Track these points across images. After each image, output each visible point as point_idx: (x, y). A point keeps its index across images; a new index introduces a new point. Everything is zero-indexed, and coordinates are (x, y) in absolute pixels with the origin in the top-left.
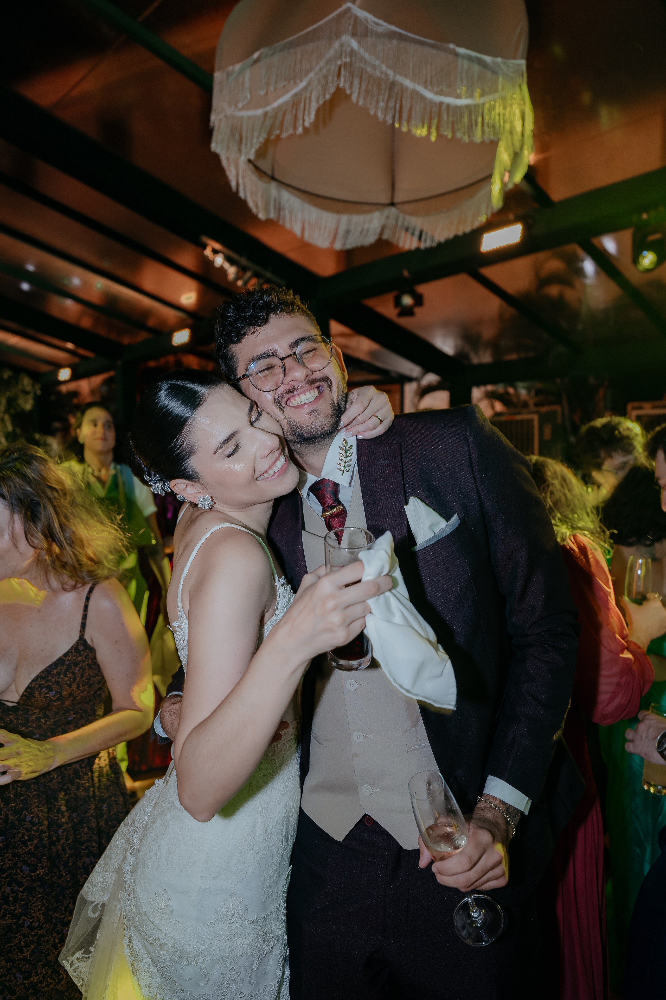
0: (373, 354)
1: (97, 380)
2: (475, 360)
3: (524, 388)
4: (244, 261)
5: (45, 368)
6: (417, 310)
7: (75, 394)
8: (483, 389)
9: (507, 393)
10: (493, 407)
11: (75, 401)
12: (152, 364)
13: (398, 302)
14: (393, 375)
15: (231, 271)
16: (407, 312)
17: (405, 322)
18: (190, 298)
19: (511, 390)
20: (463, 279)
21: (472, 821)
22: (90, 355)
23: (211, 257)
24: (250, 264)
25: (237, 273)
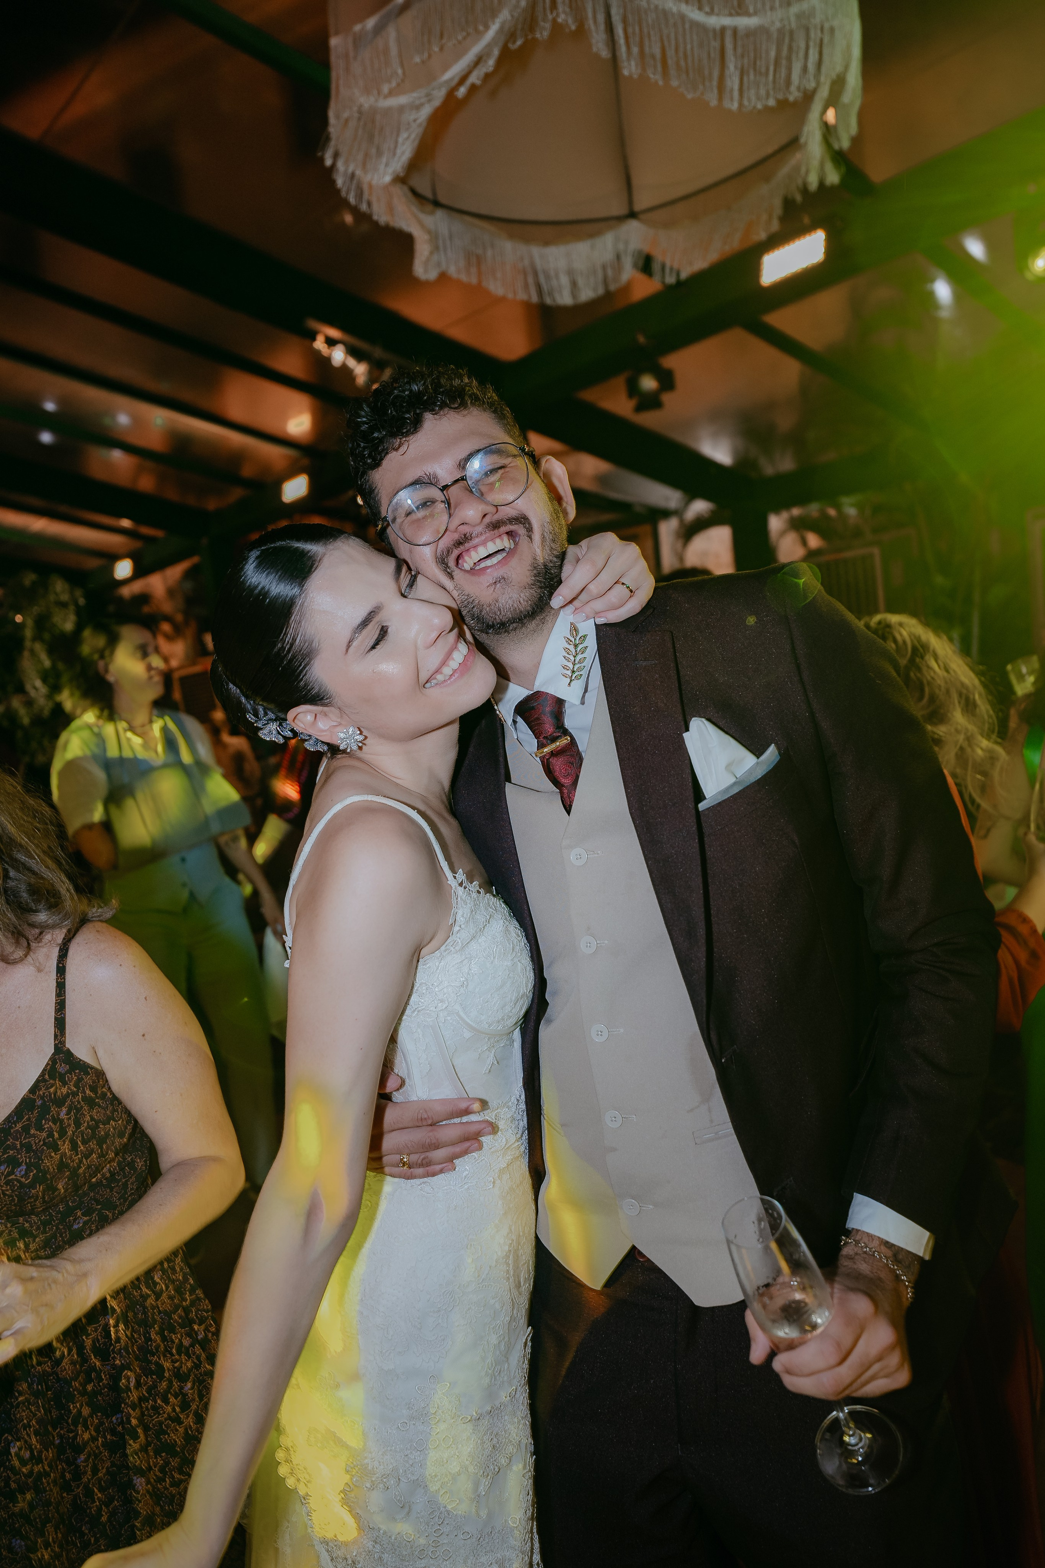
0: (602, 479)
1: (175, 572)
2: (769, 470)
3: (852, 505)
4: (378, 352)
5: (93, 563)
6: (666, 398)
7: (144, 598)
8: (785, 515)
9: (825, 516)
10: (804, 543)
11: (146, 609)
13: (633, 389)
14: (639, 509)
15: (360, 370)
16: (650, 402)
17: (649, 420)
18: (302, 423)
19: (832, 512)
20: (737, 336)
21: (837, 1279)
22: (159, 533)
23: (325, 351)
24: (389, 356)
25: (370, 372)
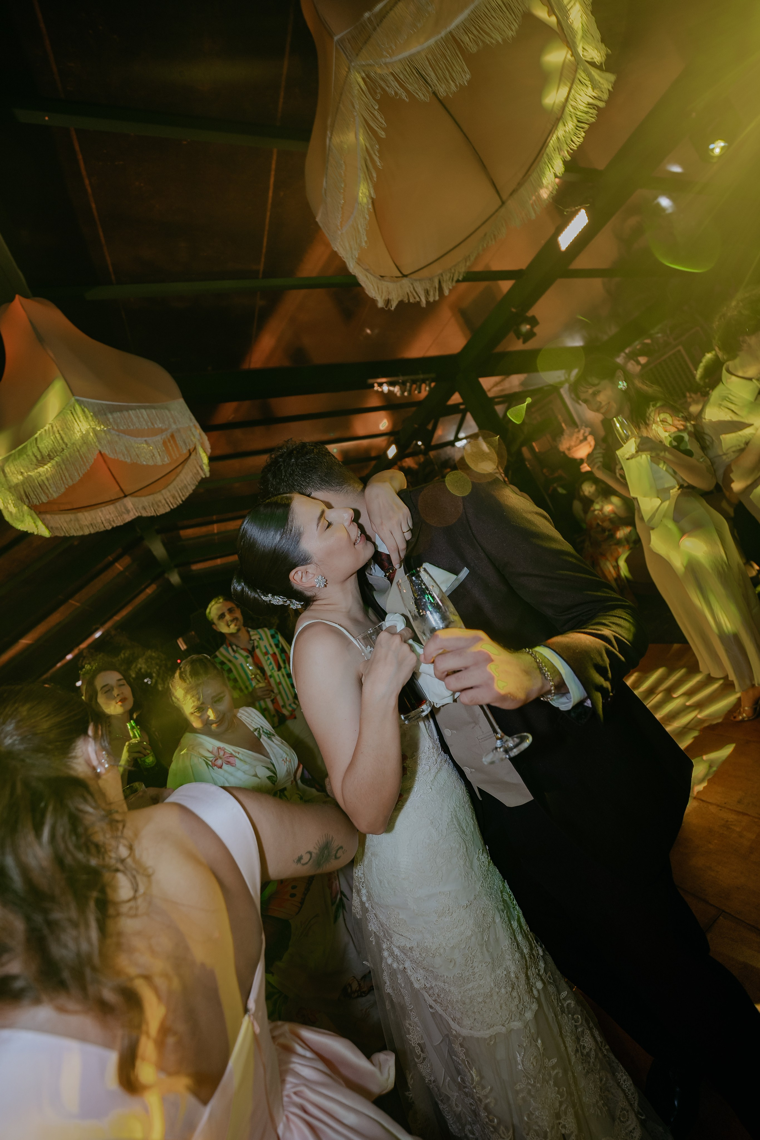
0: (522, 384)
2: (605, 338)
3: (658, 332)
4: (401, 379)
6: (536, 330)
8: (623, 354)
9: (645, 345)
10: (638, 363)
13: (518, 335)
14: (545, 388)
16: (529, 336)
17: (531, 345)
18: (385, 423)
19: (648, 341)
20: (560, 282)
23: (380, 390)
24: (406, 378)
25: (401, 389)
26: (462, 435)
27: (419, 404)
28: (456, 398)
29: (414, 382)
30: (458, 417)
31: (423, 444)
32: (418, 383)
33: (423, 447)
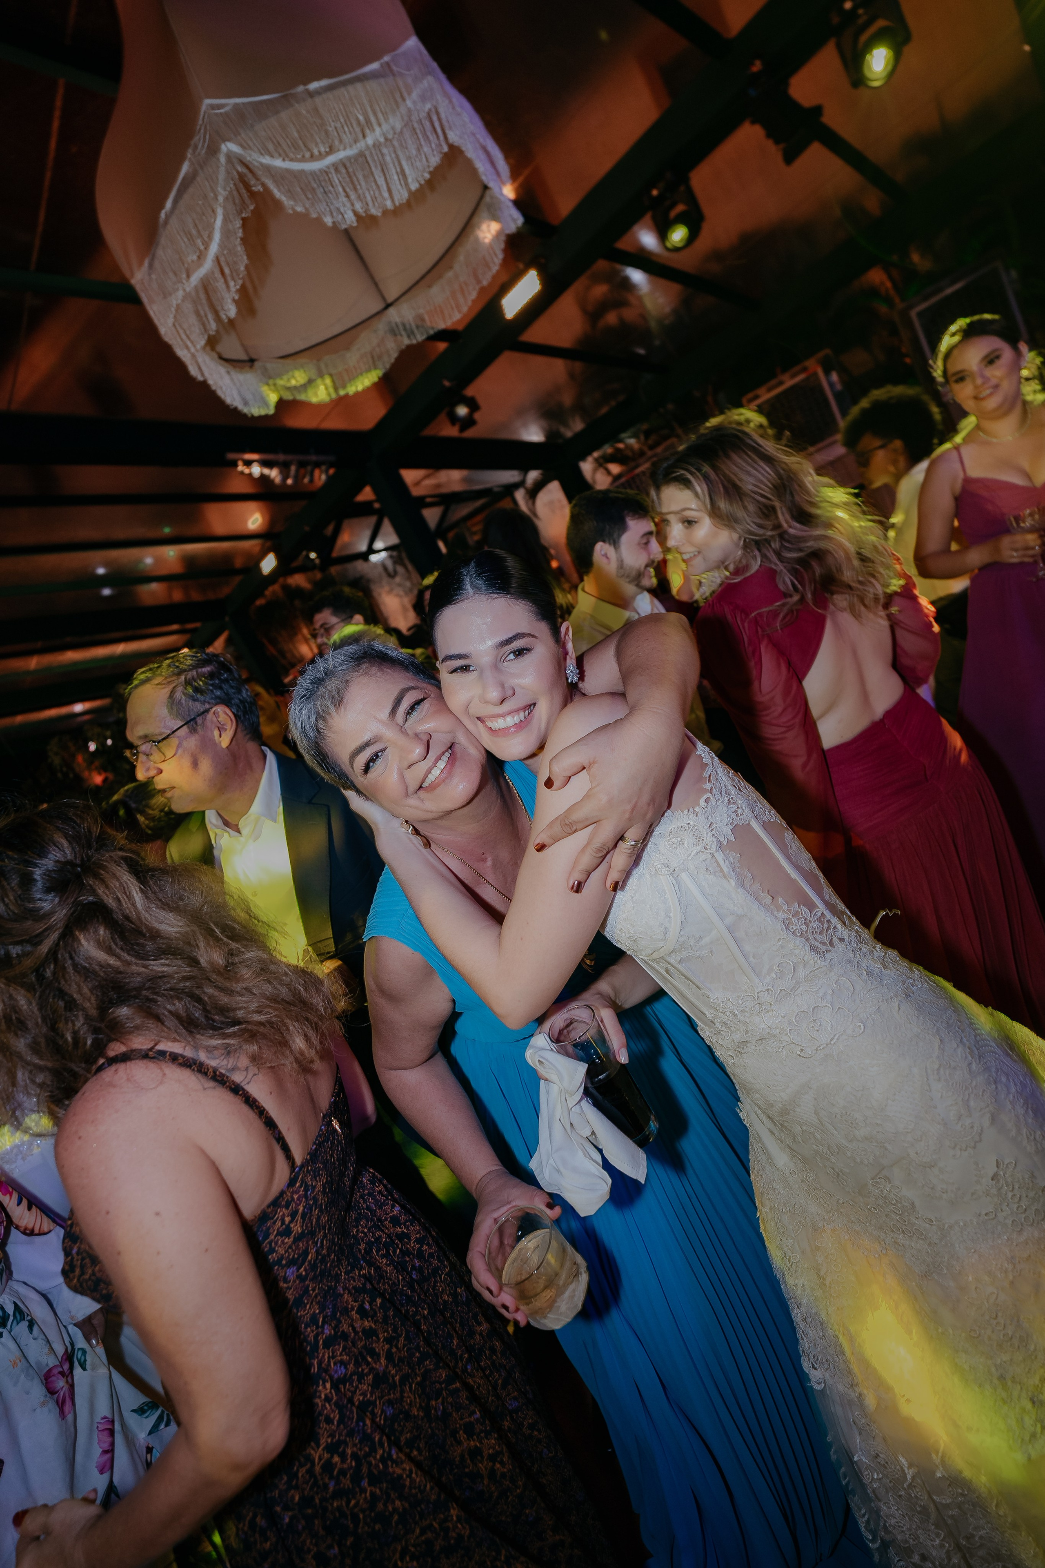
0: (465, 480)
2: (569, 434)
3: (630, 437)
4: (281, 457)
6: (477, 416)
8: (590, 459)
9: (618, 450)
10: (609, 472)
12: (260, 602)
13: (453, 419)
14: (496, 489)
15: (274, 473)
16: (468, 422)
17: (471, 433)
18: (257, 519)
19: (621, 446)
20: (508, 357)
22: (198, 625)
23: (247, 471)
24: (289, 457)
25: (281, 472)
26: (379, 545)
27: (311, 496)
28: (367, 494)
29: (302, 465)
30: (373, 520)
31: (318, 557)
32: (309, 468)
33: (317, 561)
